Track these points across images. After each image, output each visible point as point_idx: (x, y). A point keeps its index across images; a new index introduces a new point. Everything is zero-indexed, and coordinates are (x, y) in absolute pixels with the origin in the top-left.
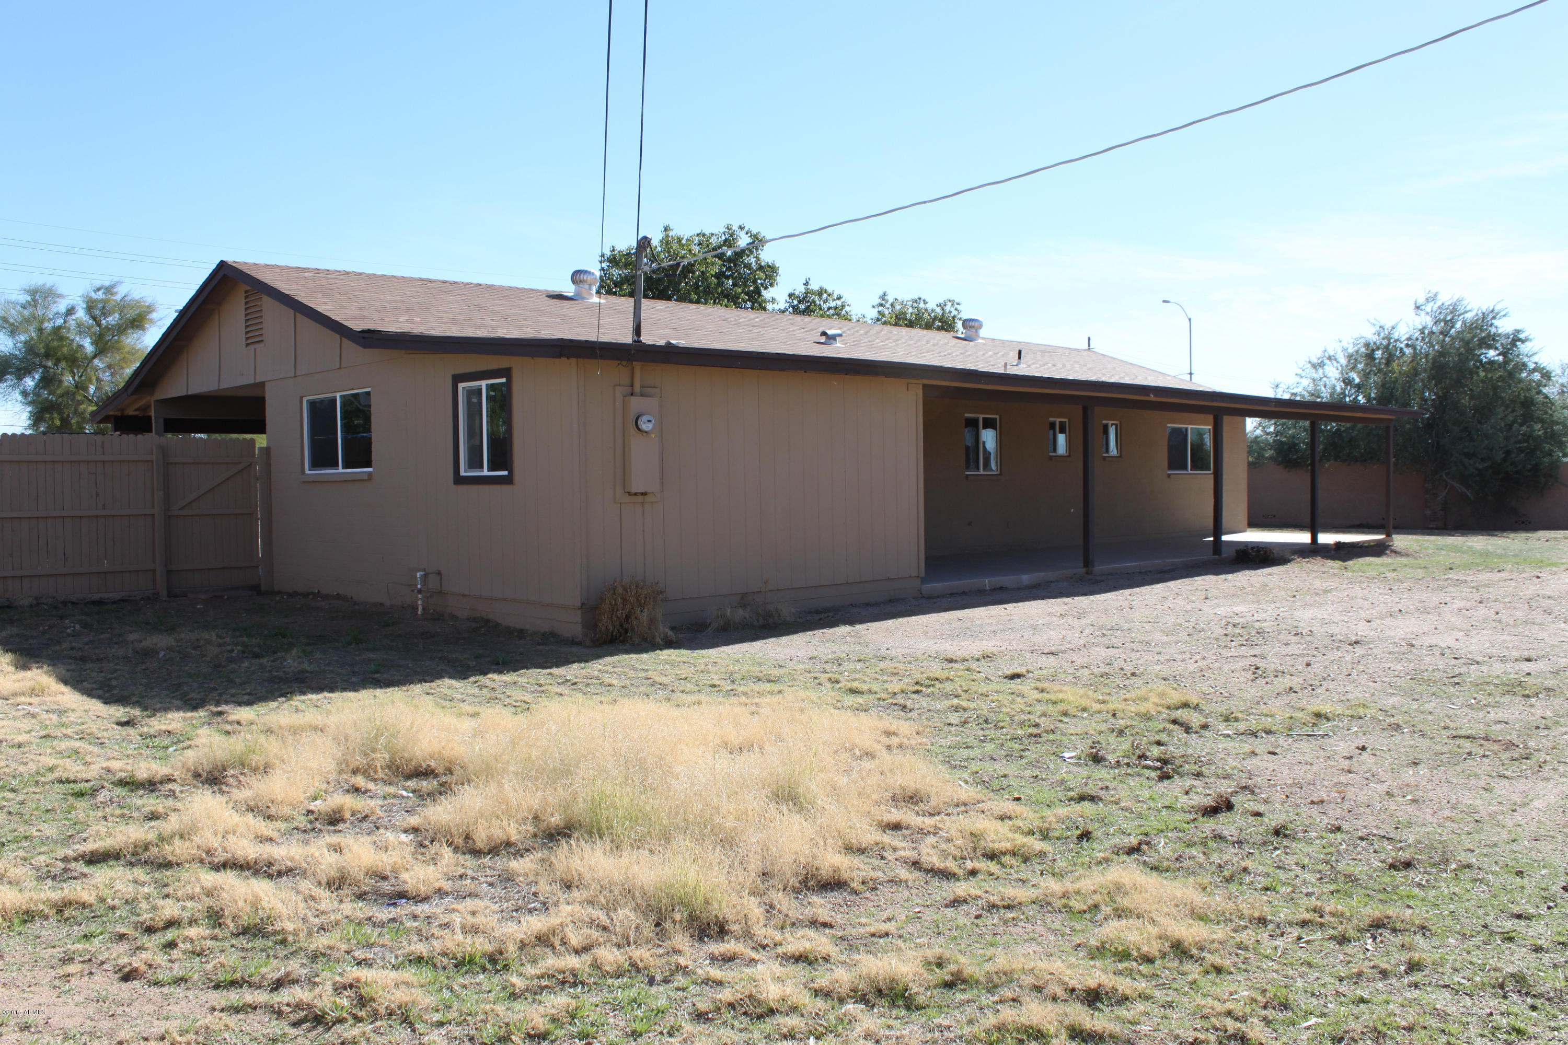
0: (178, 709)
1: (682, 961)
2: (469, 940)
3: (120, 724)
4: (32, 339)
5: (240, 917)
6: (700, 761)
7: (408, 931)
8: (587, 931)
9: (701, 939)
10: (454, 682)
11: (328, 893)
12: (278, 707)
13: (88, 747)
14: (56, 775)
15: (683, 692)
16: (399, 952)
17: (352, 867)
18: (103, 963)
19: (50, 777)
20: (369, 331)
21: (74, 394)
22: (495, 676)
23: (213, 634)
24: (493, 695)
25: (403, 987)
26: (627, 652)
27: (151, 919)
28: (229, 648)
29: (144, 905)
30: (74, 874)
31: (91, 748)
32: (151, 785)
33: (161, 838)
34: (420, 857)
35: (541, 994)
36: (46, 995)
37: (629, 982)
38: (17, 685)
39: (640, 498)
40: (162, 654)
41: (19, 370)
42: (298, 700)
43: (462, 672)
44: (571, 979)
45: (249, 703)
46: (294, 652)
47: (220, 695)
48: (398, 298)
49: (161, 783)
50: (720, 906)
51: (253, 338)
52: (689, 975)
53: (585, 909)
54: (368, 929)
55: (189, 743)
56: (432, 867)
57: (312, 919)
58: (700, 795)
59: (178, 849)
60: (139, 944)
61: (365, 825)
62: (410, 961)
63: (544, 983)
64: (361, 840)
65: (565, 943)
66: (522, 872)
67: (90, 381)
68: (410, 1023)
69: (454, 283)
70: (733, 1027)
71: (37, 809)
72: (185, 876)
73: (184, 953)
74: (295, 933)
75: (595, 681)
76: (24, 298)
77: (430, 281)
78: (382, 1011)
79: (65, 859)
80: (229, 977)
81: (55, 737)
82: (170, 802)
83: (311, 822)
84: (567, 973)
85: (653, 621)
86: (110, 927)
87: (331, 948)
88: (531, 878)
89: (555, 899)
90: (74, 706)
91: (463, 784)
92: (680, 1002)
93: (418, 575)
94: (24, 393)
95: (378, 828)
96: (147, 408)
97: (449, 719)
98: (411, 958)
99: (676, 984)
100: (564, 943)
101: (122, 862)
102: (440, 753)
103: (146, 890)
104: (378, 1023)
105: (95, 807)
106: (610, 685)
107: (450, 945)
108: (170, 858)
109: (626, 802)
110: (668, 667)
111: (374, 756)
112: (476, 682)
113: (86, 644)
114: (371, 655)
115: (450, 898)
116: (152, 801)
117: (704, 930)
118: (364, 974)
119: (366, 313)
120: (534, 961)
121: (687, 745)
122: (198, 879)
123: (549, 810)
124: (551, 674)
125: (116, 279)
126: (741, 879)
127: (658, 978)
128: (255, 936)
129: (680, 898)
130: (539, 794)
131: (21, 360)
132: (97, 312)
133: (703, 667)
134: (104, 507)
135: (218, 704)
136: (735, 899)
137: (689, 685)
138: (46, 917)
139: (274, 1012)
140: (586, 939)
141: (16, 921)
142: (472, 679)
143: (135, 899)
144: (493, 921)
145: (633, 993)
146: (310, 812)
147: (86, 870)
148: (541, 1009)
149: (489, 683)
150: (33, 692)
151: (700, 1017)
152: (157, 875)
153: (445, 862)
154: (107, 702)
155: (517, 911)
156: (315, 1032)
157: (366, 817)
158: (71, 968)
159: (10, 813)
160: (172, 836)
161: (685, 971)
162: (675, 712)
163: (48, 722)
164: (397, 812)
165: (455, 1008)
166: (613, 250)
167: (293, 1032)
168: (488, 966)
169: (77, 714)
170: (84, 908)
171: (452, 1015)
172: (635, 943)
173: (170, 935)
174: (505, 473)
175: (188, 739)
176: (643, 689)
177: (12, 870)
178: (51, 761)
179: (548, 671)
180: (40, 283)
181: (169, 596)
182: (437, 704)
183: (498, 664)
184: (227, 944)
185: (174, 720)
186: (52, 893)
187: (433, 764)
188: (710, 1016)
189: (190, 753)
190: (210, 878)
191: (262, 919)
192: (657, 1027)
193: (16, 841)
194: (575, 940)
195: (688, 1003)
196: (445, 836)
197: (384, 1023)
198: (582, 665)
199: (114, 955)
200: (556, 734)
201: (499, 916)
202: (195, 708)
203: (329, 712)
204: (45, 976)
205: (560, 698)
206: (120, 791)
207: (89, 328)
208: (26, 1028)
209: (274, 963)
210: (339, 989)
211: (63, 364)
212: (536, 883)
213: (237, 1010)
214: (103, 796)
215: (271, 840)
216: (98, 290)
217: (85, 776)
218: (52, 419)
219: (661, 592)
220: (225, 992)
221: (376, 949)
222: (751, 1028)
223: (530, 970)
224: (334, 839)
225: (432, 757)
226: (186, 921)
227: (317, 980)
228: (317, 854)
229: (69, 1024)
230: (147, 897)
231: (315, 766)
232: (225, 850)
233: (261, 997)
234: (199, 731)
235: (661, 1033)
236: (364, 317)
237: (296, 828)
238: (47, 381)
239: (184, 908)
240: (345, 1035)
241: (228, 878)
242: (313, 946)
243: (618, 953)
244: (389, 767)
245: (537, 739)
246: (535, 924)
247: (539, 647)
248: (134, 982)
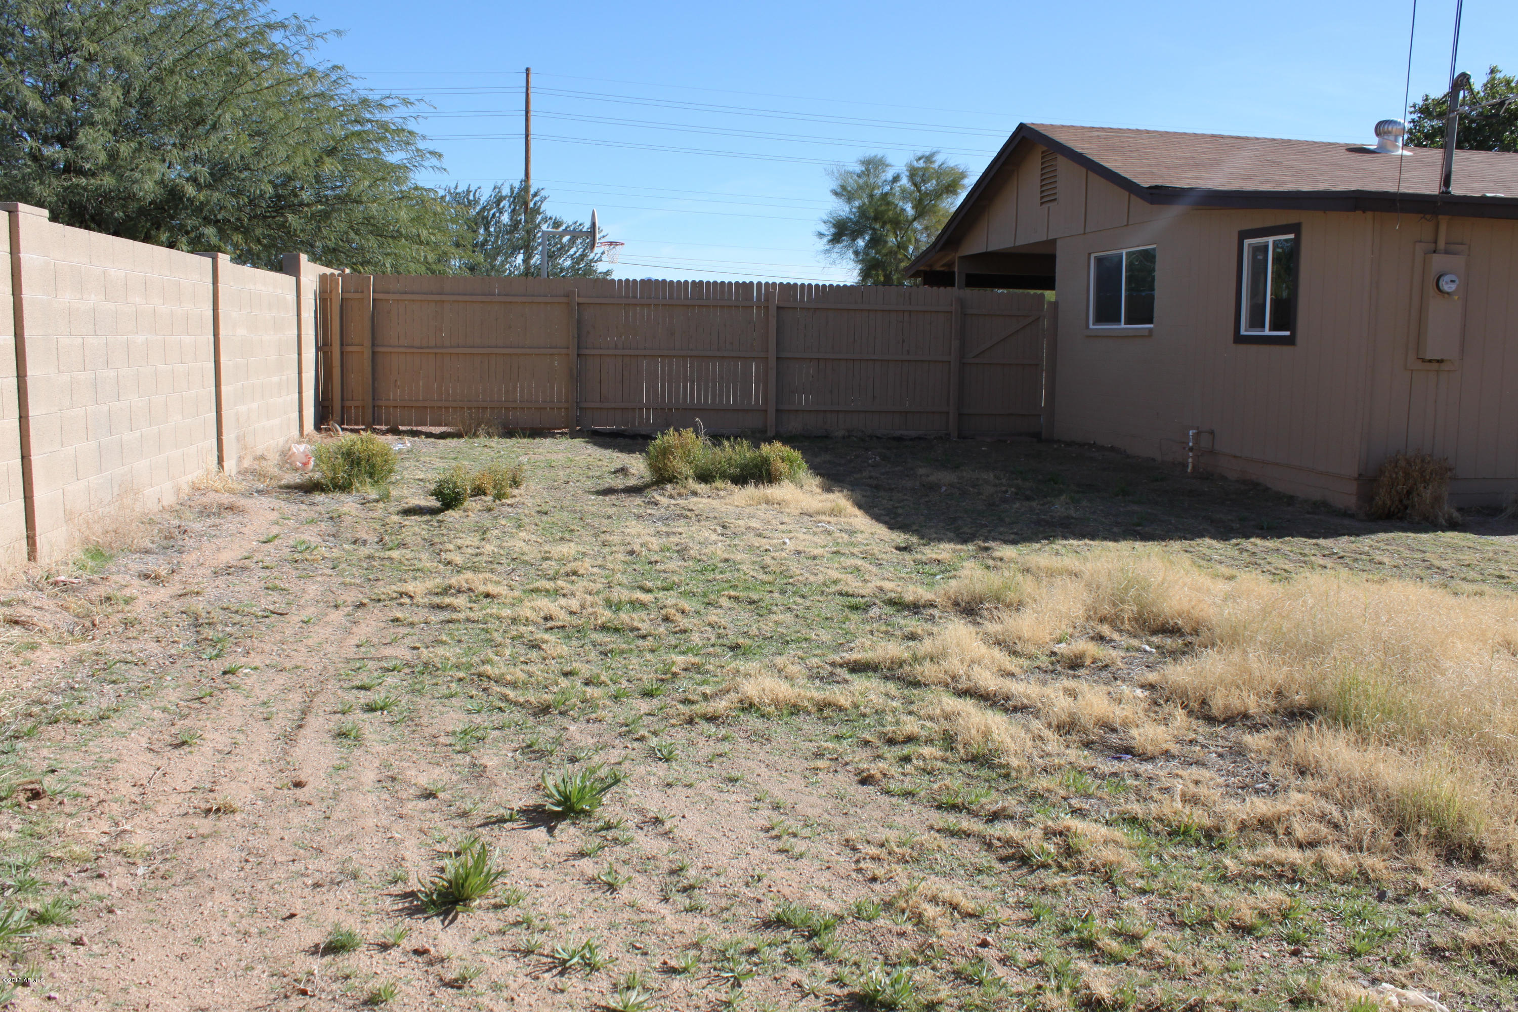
0: (950, 541)
1: (1421, 881)
2: (1187, 810)
3: (898, 548)
4: (864, 204)
5: (970, 745)
6: (1474, 659)
7: (1126, 788)
8: (1315, 825)
9: (1448, 861)
10: (1214, 543)
11: (1057, 736)
12: (1040, 549)
13: (867, 565)
14: (838, 587)
15: (1464, 579)
16: (1115, 809)
17: (1083, 714)
18: (847, 764)
19: (834, 589)
20: (1156, 187)
21: (896, 253)
22: (1258, 541)
23: (992, 475)
24: (1253, 559)
25: (1111, 845)
26: (1405, 530)
27: (894, 732)
28: (1004, 489)
29: (889, 718)
30: (838, 679)
31: (870, 567)
32: (915, 608)
33: (915, 659)
34: (1152, 715)
35: (1254, 883)
36: (797, 783)
37: (1356, 891)
38: (820, 505)
39: (1435, 366)
40: (944, 489)
41: (853, 232)
42: (1060, 544)
43: (1224, 533)
44: (1290, 874)
45: (1014, 542)
46: (1062, 498)
47: (990, 532)
48: (1188, 155)
49: (924, 607)
50: (1477, 829)
51: (1047, 197)
52: (1428, 900)
53: (1317, 801)
54: (1089, 779)
55: (954, 573)
56: (1163, 728)
57: (1036, 759)
58: (1470, 697)
59: (927, 671)
60: (880, 752)
61: (1104, 674)
62: (1124, 819)
63: (1260, 872)
64: (1096, 689)
65: (1290, 833)
66: (1255, 748)
67: (910, 241)
68: (1113, 884)
69: (1247, 139)
70: (1475, 975)
71: (818, 616)
72: (929, 696)
73: (916, 768)
74: (1019, 770)
75: (1364, 557)
76: (859, 168)
77: (1222, 137)
78: (1087, 865)
79: (833, 664)
80: (951, 801)
81: (844, 554)
82: (928, 626)
83: (1052, 663)
84: (1287, 867)
85: (1437, 499)
86: (859, 733)
87: (1049, 791)
88: (1264, 756)
89: (1287, 783)
90: (862, 528)
91: (1206, 647)
92: (1412, 929)
93: (1191, 433)
94: (856, 253)
95: (1116, 679)
96: (951, 264)
97: (1204, 580)
98: (1126, 816)
99: (1410, 906)
100: (1288, 833)
101: (878, 675)
102: (1189, 612)
103: (894, 704)
104: (1081, 877)
105: (865, 621)
106: (1380, 563)
107: (1167, 810)
108: (919, 678)
109: (1381, 690)
110: (1449, 550)
111: (1122, 606)
112: (1237, 544)
113: (883, 474)
114: (1136, 508)
115: (1176, 762)
116: (914, 623)
117: (1453, 852)
118: (1077, 824)
119: (1155, 170)
120: (1253, 846)
121: (1461, 638)
122: (940, 702)
123: (1295, 687)
124: (1317, 545)
125: (935, 150)
126: (1508, 802)
127: (1390, 894)
128: (982, 765)
129: (1429, 809)
130: (1285, 669)
131: (856, 223)
132: (918, 179)
133: (1491, 555)
134: (908, 352)
135: (986, 540)
136: (1497, 823)
137: (1471, 573)
138: (809, 713)
139: (984, 843)
140: (1314, 833)
141: (785, 712)
142: (1234, 541)
143: (884, 711)
144: (1216, 794)
145: (1357, 905)
146: (1053, 654)
147: (848, 676)
148: (1251, 900)
149: (1250, 547)
150: (832, 513)
151: (1434, 952)
152: (906, 692)
153: (1177, 724)
154: (891, 527)
155: (1243, 788)
156: (1019, 872)
157: (1107, 666)
158: (820, 763)
159: (797, 616)
160: (924, 658)
161: (1424, 893)
162: (1450, 600)
163: (840, 540)
164: (1138, 666)
165: (1160, 879)
166: (1427, 100)
167: (998, 866)
168: (1203, 841)
169: (865, 536)
170: (840, 710)
171: (1157, 885)
172: (1369, 849)
173: (907, 750)
174: (1287, 333)
175: (955, 570)
176: (1417, 571)
177: (790, 666)
178: (835, 575)
179: (1314, 541)
180: (873, 155)
181: (959, 437)
182: (1194, 563)
183: (1262, 529)
184: (955, 768)
185: (945, 551)
186: (817, 693)
187: (1180, 622)
188: (1447, 954)
189: (953, 583)
190: (950, 703)
191: (990, 751)
192: (1380, 951)
193: (797, 641)
194: (1300, 832)
195: (1422, 932)
196: (1180, 698)
197: (1086, 878)
198: (1353, 539)
199: (857, 759)
200: (1311, 608)
201: (1223, 790)
202: (965, 541)
203: (1086, 559)
204: (800, 765)
205: (1323, 572)
206: (888, 610)
207: (911, 193)
208: (776, 807)
209: (994, 794)
210: (1049, 834)
211: (888, 226)
212: (1268, 762)
213: (952, 834)
214: (874, 612)
215: (1013, 675)
216: (920, 159)
217: (861, 592)
218: (878, 275)
219: (1450, 470)
220: (945, 813)
221: (1093, 801)
222: (1498, 982)
223: (1247, 855)
224: (1071, 684)
225: (1180, 616)
226: (923, 739)
227: (1030, 820)
228: (1052, 696)
229: (810, 812)
230: (894, 711)
231: (1064, 610)
232: (969, 678)
233: (977, 826)
234: (965, 564)
235: (1384, 959)
236: (1152, 173)
237: (1038, 668)
238: (875, 242)
239: (923, 727)
240: (1047, 881)
241: (967, 706)
242: (1032, 786)
243: (1347, 857)
244: (1136, 620)
245: (1291, 611)
246: (1261, 806)
247: (1308, 516)
248: (871, 787)
